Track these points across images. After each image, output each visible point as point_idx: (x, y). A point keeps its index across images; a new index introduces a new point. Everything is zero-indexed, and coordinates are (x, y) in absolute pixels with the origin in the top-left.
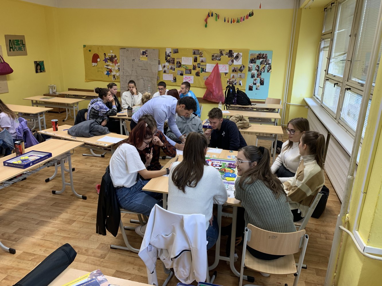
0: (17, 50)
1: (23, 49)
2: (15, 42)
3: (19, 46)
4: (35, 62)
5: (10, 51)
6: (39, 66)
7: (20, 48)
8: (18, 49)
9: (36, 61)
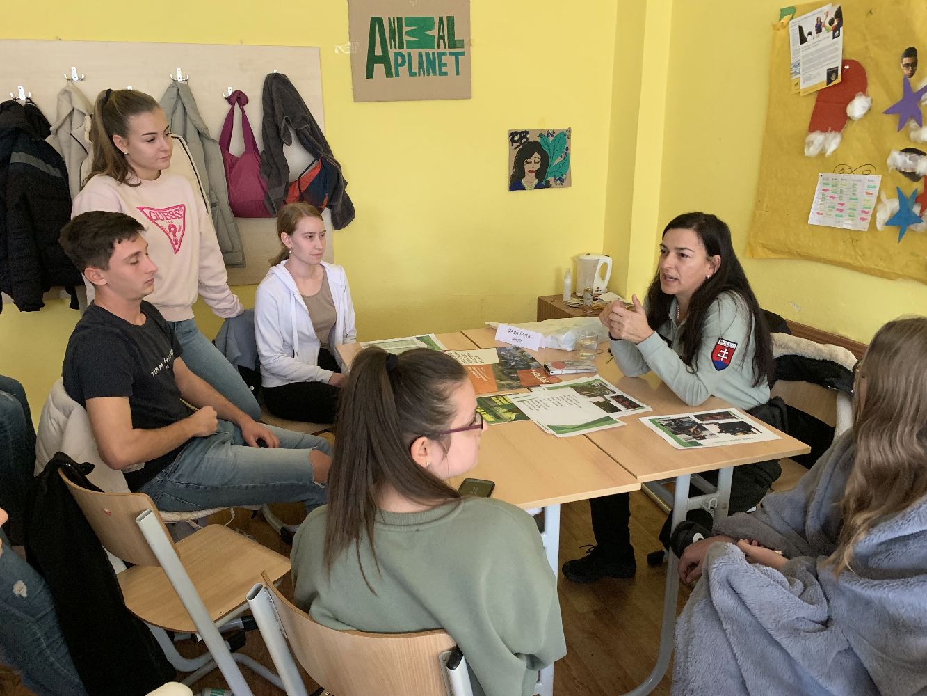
0: (412, 74)
1: (450, 68)
2: (405, 29)
3: (430, 51)
4: (517, 137)
5: (370, 74)
6: (536, 157)
7: (431, 63)
8: (421, 67)
9: (520, 128)
